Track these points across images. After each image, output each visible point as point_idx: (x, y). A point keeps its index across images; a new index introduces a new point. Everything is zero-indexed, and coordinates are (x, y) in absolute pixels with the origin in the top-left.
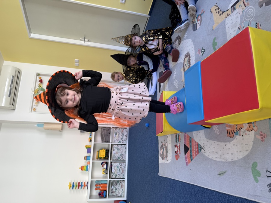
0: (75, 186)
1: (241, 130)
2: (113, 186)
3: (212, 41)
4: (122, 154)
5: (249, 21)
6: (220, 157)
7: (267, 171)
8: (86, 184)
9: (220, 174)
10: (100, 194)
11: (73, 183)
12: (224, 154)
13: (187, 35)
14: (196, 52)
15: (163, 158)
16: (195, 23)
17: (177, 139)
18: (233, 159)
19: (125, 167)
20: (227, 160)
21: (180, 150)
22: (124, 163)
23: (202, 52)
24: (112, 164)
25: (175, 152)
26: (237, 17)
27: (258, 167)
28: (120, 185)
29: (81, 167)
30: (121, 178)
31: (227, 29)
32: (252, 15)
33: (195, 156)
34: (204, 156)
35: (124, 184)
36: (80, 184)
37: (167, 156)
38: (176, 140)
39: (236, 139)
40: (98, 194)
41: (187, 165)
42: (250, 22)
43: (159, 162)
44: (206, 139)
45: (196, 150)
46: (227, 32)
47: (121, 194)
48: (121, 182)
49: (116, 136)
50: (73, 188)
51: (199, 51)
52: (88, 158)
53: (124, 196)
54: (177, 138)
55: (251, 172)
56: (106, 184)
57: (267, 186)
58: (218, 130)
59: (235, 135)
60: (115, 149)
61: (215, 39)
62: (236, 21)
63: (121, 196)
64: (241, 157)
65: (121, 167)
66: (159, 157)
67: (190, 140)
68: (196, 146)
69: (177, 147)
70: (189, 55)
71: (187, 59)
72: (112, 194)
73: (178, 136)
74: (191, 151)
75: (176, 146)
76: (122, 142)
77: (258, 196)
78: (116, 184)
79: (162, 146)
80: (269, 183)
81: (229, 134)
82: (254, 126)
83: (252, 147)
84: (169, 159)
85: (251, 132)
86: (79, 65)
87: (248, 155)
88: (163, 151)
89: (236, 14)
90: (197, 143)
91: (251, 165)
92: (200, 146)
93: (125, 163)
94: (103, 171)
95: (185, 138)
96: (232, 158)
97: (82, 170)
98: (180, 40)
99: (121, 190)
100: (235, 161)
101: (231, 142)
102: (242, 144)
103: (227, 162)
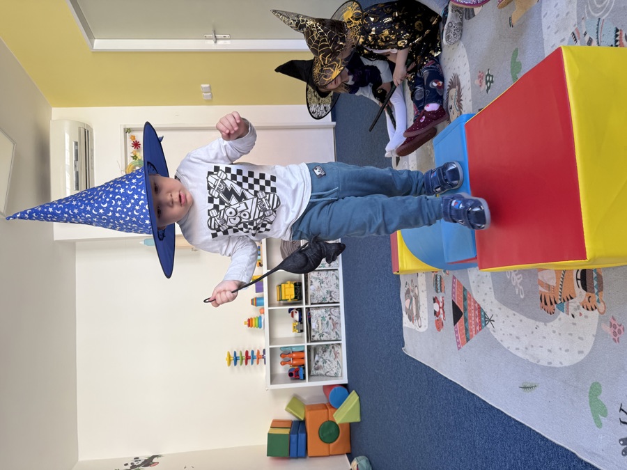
0: (240, 358)
1: (570, 301)
2: (317, 356)
3: (509, 57)
4: (331, 290)
5: (599, 19)
7: (621, 409)
8: (261, 353)
9: (525, 388)
10: (291, 374)
11: (235, 353)
12: (532, 346)
14: (473, 79)
15: (411, 319)
17: (438, 285)
18: (550, 363)
19: (339, 318)
22: (337, 310)
23: (487, 84)
24: (311, 311)
25: (435, 312)
26: (570, 2)
27: (602, 395)
28: (332, 352)
29: (246, 320)
30: (333, 339)
31: (544, 29)
32: (607, 2)
33: (474, 332)
34: (493, 338)
35: (339, 351)
36: (250, 354)
37: (418, 316)
38: (436, 287)
39: (560, 319)
40: (287, 372)
41: (459, 348)
42: (601, 21)
43: (404, 325)
44: (496, 302)
45: (477, 320)
47: (335, 371)
48: (333, 347)
50: (235, 364)
52: (258, 301)
53: (342, 376)
54: (438, 283)
55: (588, 402)
56: (303, 352)
57: (620, 440)
58: (521, 287)
59: (556, 309)
60: (313, 280)
61: (515, 53)
63: (336, 376)
64: (566, 364)
65: (330, 318)
66: (404, 313)
67: (464, 296)
68: (477, 312)
69: (439, 303)
70: (459, 84)
71: (453, 92)
72: (317, 372)
73: (439, 280)
75: (435, 300)
76: (327, 265)
77: (599, 456)
78: (325, 351)
79: (408, 292)
80: (623, 437)
81: (543, 303)
82: (598, 301)
83: (593, 349)
84: (423, 324)
85: (590, 312)
86: (212, 96)
87: (582, 363)
88: (411, 303)
90: (478, 305)
92: (485, 314)
93: (339, 310)
94: (294, 327)
95: (453, 288)
96: (550, 361)
97: (249, 326)
99: (335, 363)
100: (555, 368)
101: (548, 324)
102: (571, 334)
103: (538, 366)
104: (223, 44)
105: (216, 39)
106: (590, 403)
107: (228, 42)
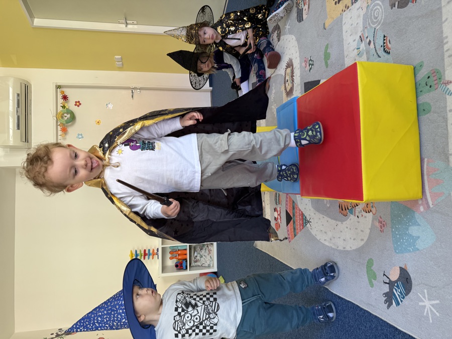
0: (140, 255)
1: (357, 207)
2: (196, 252)
3: (323, 49)
5: (375, 29)
6: (329, 240)
7: (384, 275)
8: (156, 251)
10: (177, 266)
11: (136, 251)
12: (334, 238)
13: (289, 27)
14: (301, 63)
16: (300, 8)
17: (277, 199)
18: (344, 248)
20: (338, 247)
21: (280, 218)
23: (309, 65)
25: (275, 218)
26: (359, 16)
27: (374, 267)
28: (207, 250)
31: (344, 33)
32: (379, 18)
34: (310, 234)
35: (212, 249)
36: (147, 252)
38: (276, 201)
39: (350, 219)
40: (174, 264)
41: (290, 242)
44: (312, 209)
45: (301, 222)
46: (345, 39)
47: (208, 263)
48: (207, 246)
51: (305, 61)
53: (213, 266)
56: (186, 250)
59: (348, 213)
61: (327, 47)
62: (357, 23)
63: (209, 266)
64: (354, 248)
67: (293, 206)
68: (301, 217)
70: (292, 65)
71: (289, 70)
72: (195, 264)
73: (278, 196)
74: (294, 222)
75: (275, 210)
77: (372, 305)
78: (201, 249)
81: (341, 209)
82: (372, 207)
83: (369, 237)
85: (368, 214)
87: (362, 247)
89: (358, 10)
90: (302, 212)
91: (366, 262)
92: (306, 217)
95: (287, 201)
96: (344, 246)
98: (280, 32)
99: (209, 257)
100: (347, 251)
101: (343, 223)
102: (356, 229)
103: (337, 250)
104: (131, 28)
105: (127, 24)
106: (367, 272)
107: (136, 27)
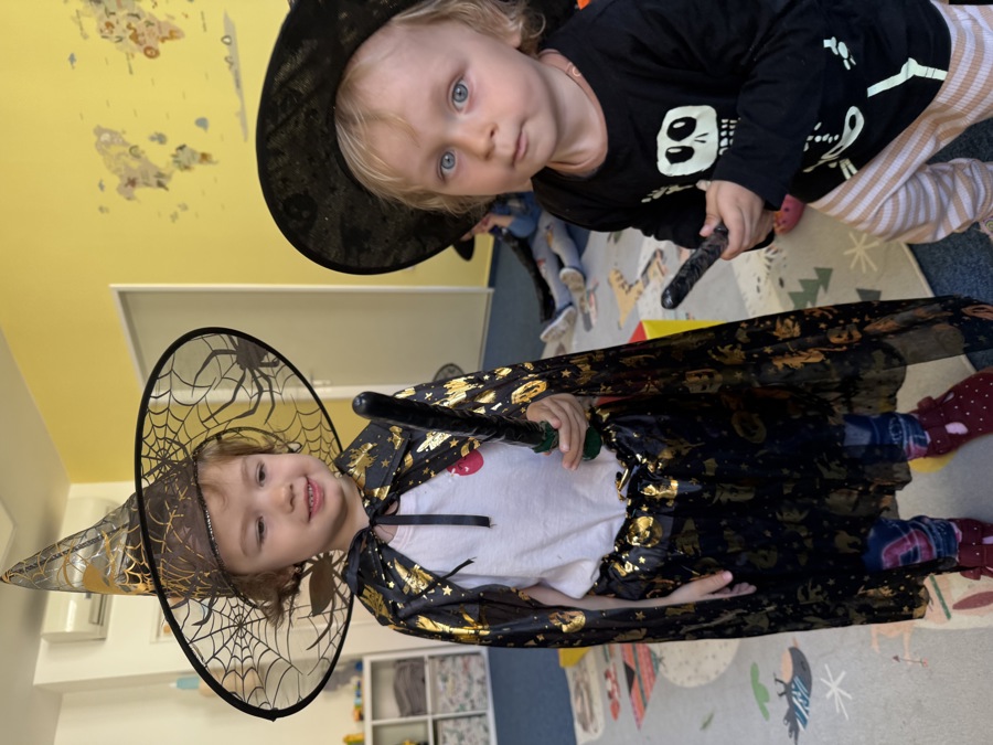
6: (694, 674)
7: (776, 680)
9: (705, 726)
15: (585, 727)
16: (586, 312)
20: (709, 678)
21: (617, 685)
25: (609, 694)
27: (761, 676)
33: (649, 689)
34: (667, 683)
37: (592, 715)
41: (639, 727)
49: (445, 687)
55: (754, 695)
57: (784, 721)
66: (576, 724)
69: (611, 677)
74: (639, 679)
75: (607, 675)
76: (468, 707)
79: (577, 686)
84: (599, 724)
88: (582, 701)
91: (749, 675)
100: (722, 674)
103: (709, 685)
107: (329, 390)
